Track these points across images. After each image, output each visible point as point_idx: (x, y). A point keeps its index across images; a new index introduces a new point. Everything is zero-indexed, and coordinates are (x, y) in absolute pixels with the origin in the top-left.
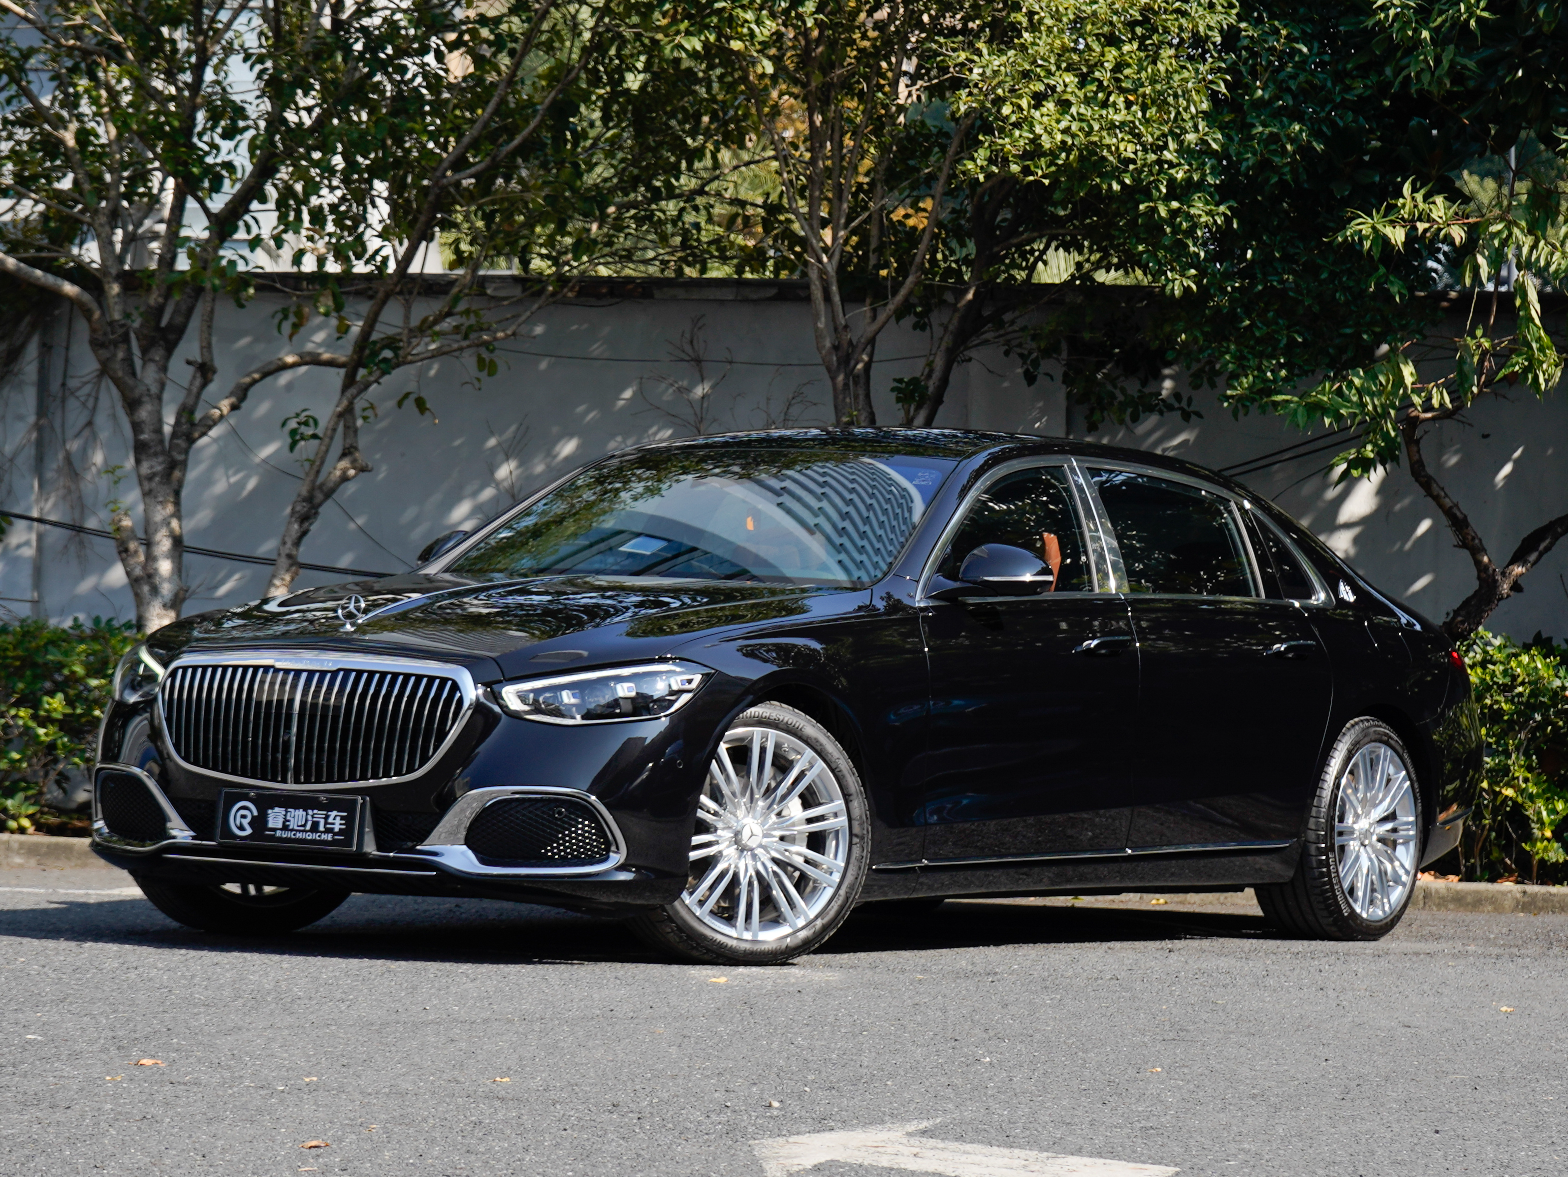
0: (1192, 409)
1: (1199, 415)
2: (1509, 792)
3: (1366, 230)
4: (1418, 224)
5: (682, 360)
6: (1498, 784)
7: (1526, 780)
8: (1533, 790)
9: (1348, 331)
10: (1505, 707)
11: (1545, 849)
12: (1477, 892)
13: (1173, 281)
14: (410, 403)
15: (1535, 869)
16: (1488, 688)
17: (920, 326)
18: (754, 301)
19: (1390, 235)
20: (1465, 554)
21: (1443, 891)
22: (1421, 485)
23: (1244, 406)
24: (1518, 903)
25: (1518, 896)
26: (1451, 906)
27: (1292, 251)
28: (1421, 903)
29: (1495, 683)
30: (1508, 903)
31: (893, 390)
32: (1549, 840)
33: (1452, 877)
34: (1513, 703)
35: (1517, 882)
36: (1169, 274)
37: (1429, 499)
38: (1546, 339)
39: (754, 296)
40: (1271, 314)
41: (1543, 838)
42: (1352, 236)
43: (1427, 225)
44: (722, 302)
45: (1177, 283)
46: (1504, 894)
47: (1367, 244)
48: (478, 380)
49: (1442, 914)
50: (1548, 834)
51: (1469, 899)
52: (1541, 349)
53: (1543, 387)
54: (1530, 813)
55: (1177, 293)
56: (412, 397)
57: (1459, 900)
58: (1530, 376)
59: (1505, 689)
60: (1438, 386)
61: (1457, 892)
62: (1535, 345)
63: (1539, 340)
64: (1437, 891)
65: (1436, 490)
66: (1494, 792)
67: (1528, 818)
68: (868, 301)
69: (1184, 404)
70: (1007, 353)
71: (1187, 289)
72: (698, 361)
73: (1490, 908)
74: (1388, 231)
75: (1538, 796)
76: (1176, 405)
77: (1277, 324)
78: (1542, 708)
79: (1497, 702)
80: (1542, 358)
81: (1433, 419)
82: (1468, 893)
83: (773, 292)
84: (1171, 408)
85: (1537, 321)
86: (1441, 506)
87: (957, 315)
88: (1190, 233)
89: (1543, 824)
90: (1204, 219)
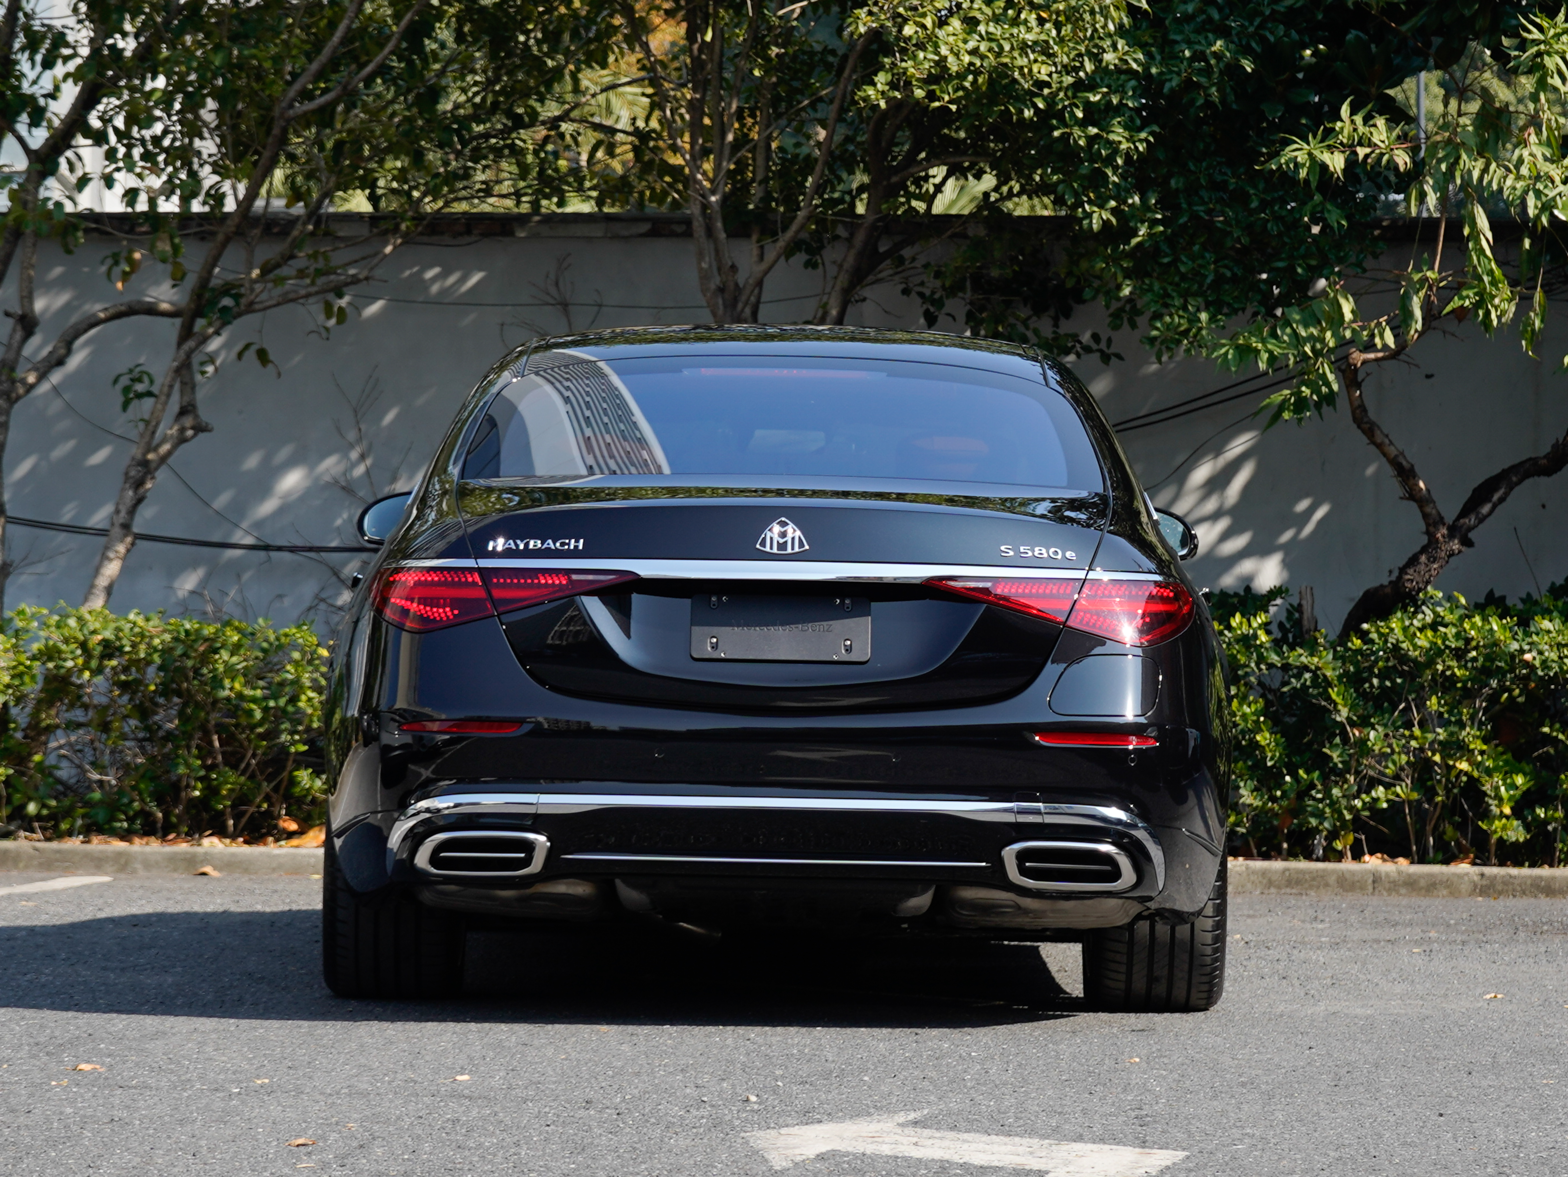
0: (1112, 350)
1: (1119, 357)
2: (1464, 766)
3: (1302, 157)
4: (1359, 149)
5: (548, 304)
6: (1451, 757)
7: (1482, 753)
8: (1489, 763)
9: (1281, 264)
10: (1458, 672)
11: (1504, 828)
12: (1431, 875)
13: (1091, 214)
14: (250, 356)
15: (1493, 849)
16: (1440, 653)
17: (811, 264)
18: (626, 238)
19: (1328, 162)
21: (1394, 875)
22: (1364, 432)
23: (1169, 348)
24: (1475, 886)
25: (1476, 878)
26: (1403, 891)
27: (1219, 178)
28: (1370, 888)
29: (1447, 647)
30: (1465, 887)
32: (1507, 817)
33: (1401, 860)
34: (1466, 669)
35: (1474, 864)
36: (1087, 207)
37: (1373, 447)
38: (1498, 272)
39: (625, 233)
40: (1196, 248)
41: (1502, 815)
42: (1287, 162)
43: (1368, 150)
44: (589, 239)
45: (1095, 216)
46: (1460, 876)
47: (1303, 173)
48: (326, 329)
49: (1393, 899)
50: (1507, 810)
51: (1422, 883)
52: (1494, 283)
53: (1495, 323)
54: (1487, 788)
55: (1095, 227)
56: (253, 349)
57: (1411, 884)
58: (1481, 312)
59: (1458, 653)
60: (1380, 325)
61: (1410, 876)
62: (1486, 279)
63: (1491, 273)
64: (1387, 875)
65: (1379, 438)
66: (1447, 766)
67: (1485, 794)
68: (755, 237)
69: (1103, 345)
70: (905, 292)
71: (1106, 223)
72: (564, 304)
73: (1445, 892)
74: (1325, 157)
75: (1496, 769)
76: (1096, 347)
77: (1203, 257)
78: (1500, 673)
79: (1449, 668)
80: (1494, 292)
81: (1374, 360)
82: (1422, 876)
83: (645, 227)
84: (1087, 351)
85: (1488, 252)
86: (1385, 455)
87: (853, 252)
88: (1109, 161)
89: (1501, 799)
90: (1124, 146)
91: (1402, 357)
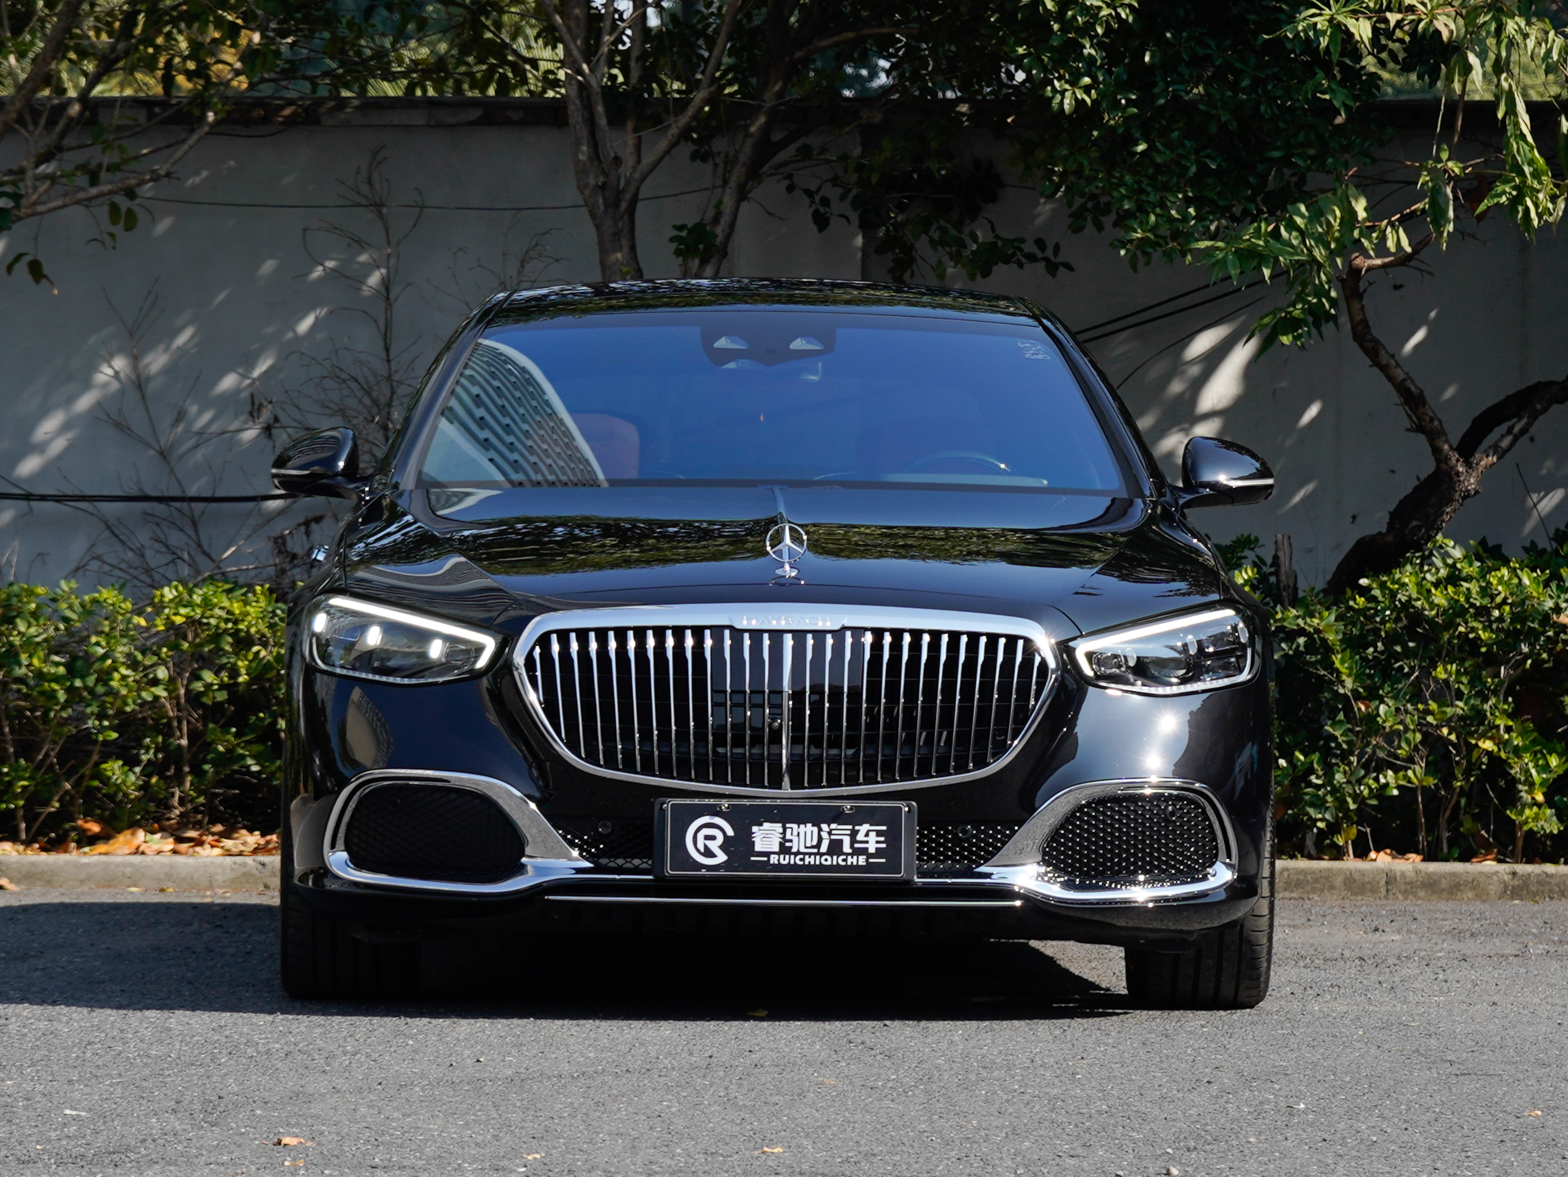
0: (1060, 259)
1: (1069, 267)
2: (1488, 745)
3: (1321, 23)
4: (1388, 15)
5: (359, 205)
6: (1471, 734)
7: (1508, 729)
8: (1517, 742)
9: (1276, 154)
10: (1484, 635)
11: (1536, 818)
12: (1454, 874)
13: (1063, 93)
14: (22, 268)
15: (1520, 843)
16: (1462, 612)
17: (701, 155)
18: (451, 126)
19: (1352, 29)
20: (1421, 439)
21: (1411, 875)
22: (1366, 351)
23: (1144, 253)
24: (1506, 887)
25: (1506, 878)
26: (1422, 894)
27: (1201, 51)
28: (1383, 890)
29: (1472, 605)
30: (1494, 888)
31: (672, 240)
32: (1539, 806)
33: (1412, 856)
34: (1492, 631)
35: (1500, 861)
36: (1056, 83)
37: (1376, 370)
38: (1541, 161)
39: (452, 120)
40: (1175, 134)
41: (1535, 803)
42: (1305, 30)
43: (1399, 16)
44: (407, 128)
45: (1068, 94)
46: (1488, 876)
47: (1324, 42)
48: (112, 235)
49: (1410, 904)
50: (1540, 798)
51: (1444, 884)
52: (1536, 175)
53: (1536, 223)
54: (1515, 771)
55: (1066, 107)
56: (26, 260)
57: (1431, 885)
58: (1520, 208)
59: (1482, 612)
60: (1393, 225)
61: (1429, 875)
62: (1527, 169)
63: (1531, 162)
64: (1403, 875)
65: (1384, 359)
66: (1468, 744)
67: (1514, 778)
69: (1049, 253)
70: (790, 189)
71: (1080, 103)
72: (378, 205)
73: (1470, 895)
74: (1351, 24)
75: (1526, 749)
76: (1040, 255)
77: (1183, 146)
78: (1532, 636)
79: (1473, 630)
80: (1536, 185)
81: (1384, 266)
82: (1443, 876)
83: (475, 114)
84: (1032, 258)
85: (1530, 139)
86: (1390, 378)
87: (750, 142)
88: (1087, 30)
89: (1531, 785)
90: (1105, 12)
91: (1413, 263)
